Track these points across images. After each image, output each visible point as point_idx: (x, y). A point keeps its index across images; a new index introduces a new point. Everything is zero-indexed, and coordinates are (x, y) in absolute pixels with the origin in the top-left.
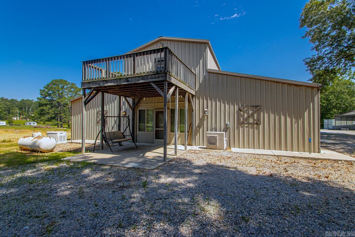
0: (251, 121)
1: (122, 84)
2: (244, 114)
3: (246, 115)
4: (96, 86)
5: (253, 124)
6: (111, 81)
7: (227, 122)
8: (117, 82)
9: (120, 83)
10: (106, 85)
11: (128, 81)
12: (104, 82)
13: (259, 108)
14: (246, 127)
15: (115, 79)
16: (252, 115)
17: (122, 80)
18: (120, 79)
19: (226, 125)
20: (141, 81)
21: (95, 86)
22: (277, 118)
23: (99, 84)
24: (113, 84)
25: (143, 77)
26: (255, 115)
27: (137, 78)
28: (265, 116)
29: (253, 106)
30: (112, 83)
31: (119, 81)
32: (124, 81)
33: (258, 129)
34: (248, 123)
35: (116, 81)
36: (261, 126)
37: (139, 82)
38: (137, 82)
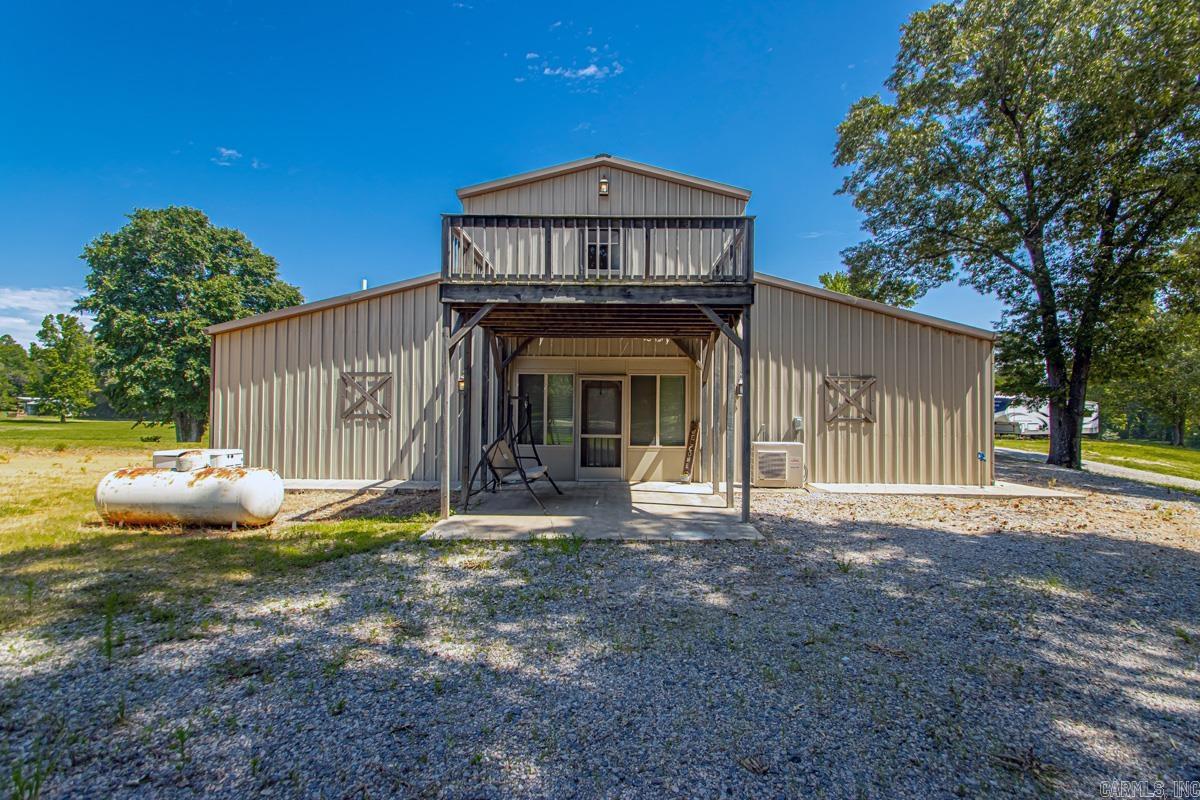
0: (853, 412)
1: (608, 302)
2: (836, 396)
3: (841, 399)
4: (506, 301)
5: (857, 422)
6: (567, 290)
7: (795, 416)
8: (589, 294)
9: (598, 298)
10: (544, 300)
11: (628, 296)
12: (540, 291)
13: (871, 381)
14: (842, 428)
15: (583, 286)
16: (857, 398)
17: (604, 292)
18: (601, 288)
19: (793, 424)
20: (674, 301)
21: (499, 301)
22: (910, 405)
23: (518, 296)
24: (572, 300)
25: (679, 291)
26: (863, 399)
27: (661, 291)
28: (885, 402)
29: (859, 377)
30: (568, 295)
31: (594, 291)
32: (613, 296)
33: (869, 432)
34: (847, 420)
35: (583, 292)
36: (876, 427)
37: (667, 302)
38: (661, 302)
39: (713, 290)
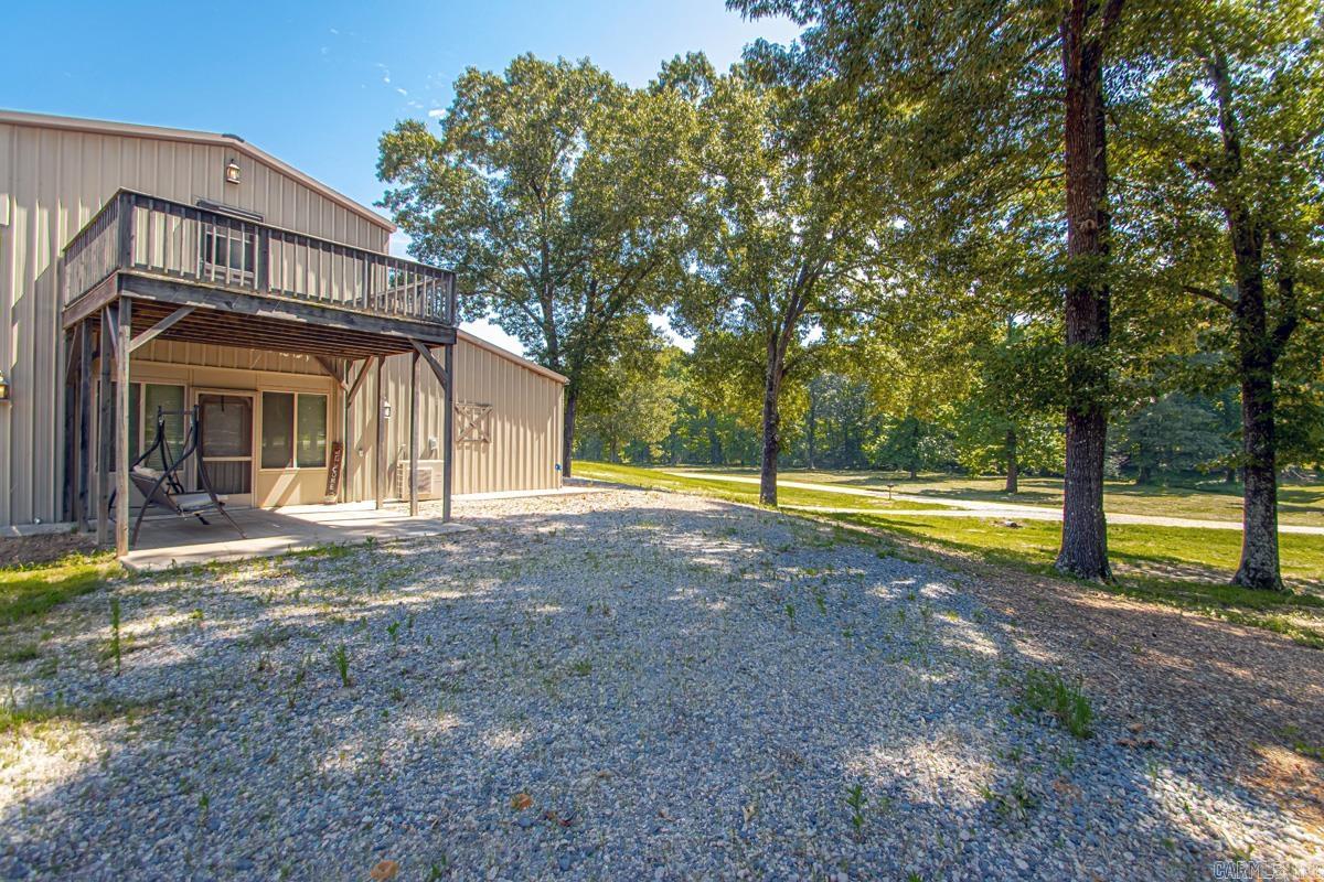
0: (475, 434)
1: (331, 325)
2: (463, 419)
3: (467, 424)
4: (214, 307)
5: (477, 442)
6: (287, 307)
7: (431, 437)
8: (311, 314)
9: (321, 319)
10: (261, 313)
11: (351, 322)
12: (256, 302)
13: (488, 408)
14: (467, 448)
15: (305, 305)
16: (478, 422)
17: (328, 315)
18: (323, 309)
19: (429, 444)
20: (393, 333)
21: (203, 305)
22: (514, 429)
23: (228, 304)
24: (293, 317)
25: (398, 325)
26: (483, 423)
27: (383, 322)
28: (497, 425)
29: (480, 405)
30: (288, 312)
31: (316, 312)
32: (336, 320)
33: (486, 450)
34: (471, 441)
35: (305, 311)
36: (491, 445)
37: (388, 333)
38: (382, 333)
39: (426, 329)
